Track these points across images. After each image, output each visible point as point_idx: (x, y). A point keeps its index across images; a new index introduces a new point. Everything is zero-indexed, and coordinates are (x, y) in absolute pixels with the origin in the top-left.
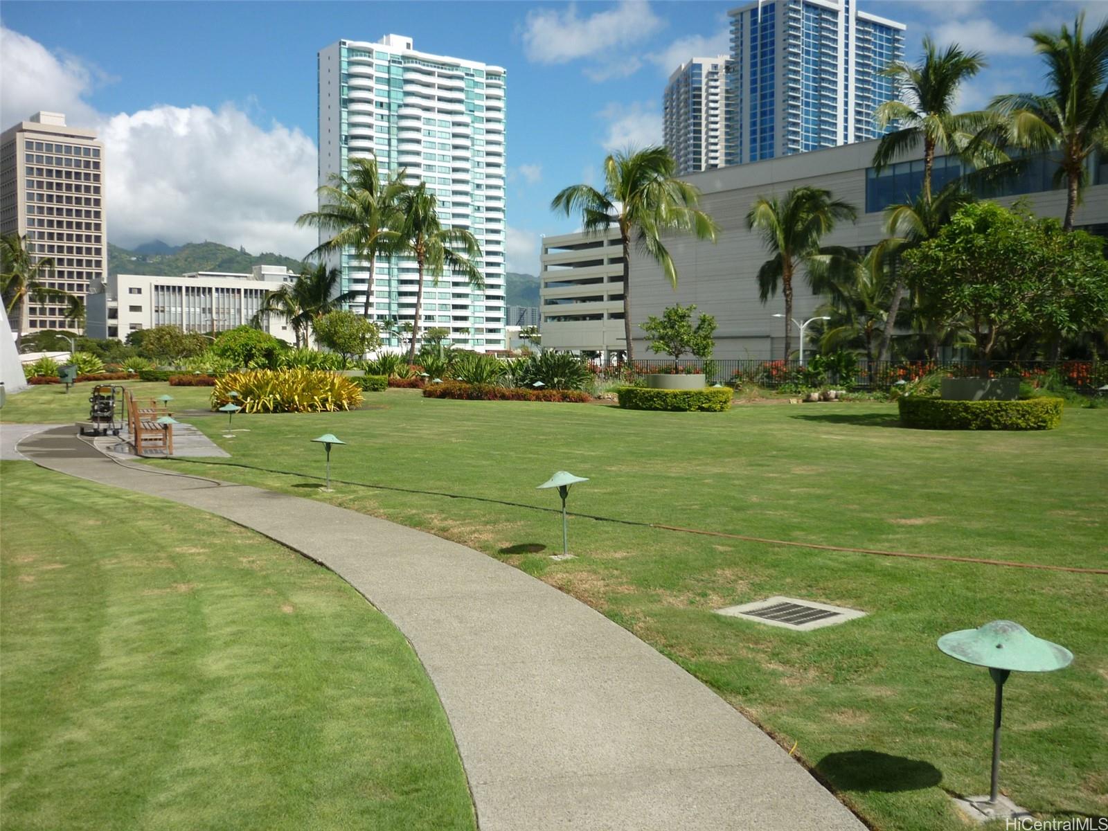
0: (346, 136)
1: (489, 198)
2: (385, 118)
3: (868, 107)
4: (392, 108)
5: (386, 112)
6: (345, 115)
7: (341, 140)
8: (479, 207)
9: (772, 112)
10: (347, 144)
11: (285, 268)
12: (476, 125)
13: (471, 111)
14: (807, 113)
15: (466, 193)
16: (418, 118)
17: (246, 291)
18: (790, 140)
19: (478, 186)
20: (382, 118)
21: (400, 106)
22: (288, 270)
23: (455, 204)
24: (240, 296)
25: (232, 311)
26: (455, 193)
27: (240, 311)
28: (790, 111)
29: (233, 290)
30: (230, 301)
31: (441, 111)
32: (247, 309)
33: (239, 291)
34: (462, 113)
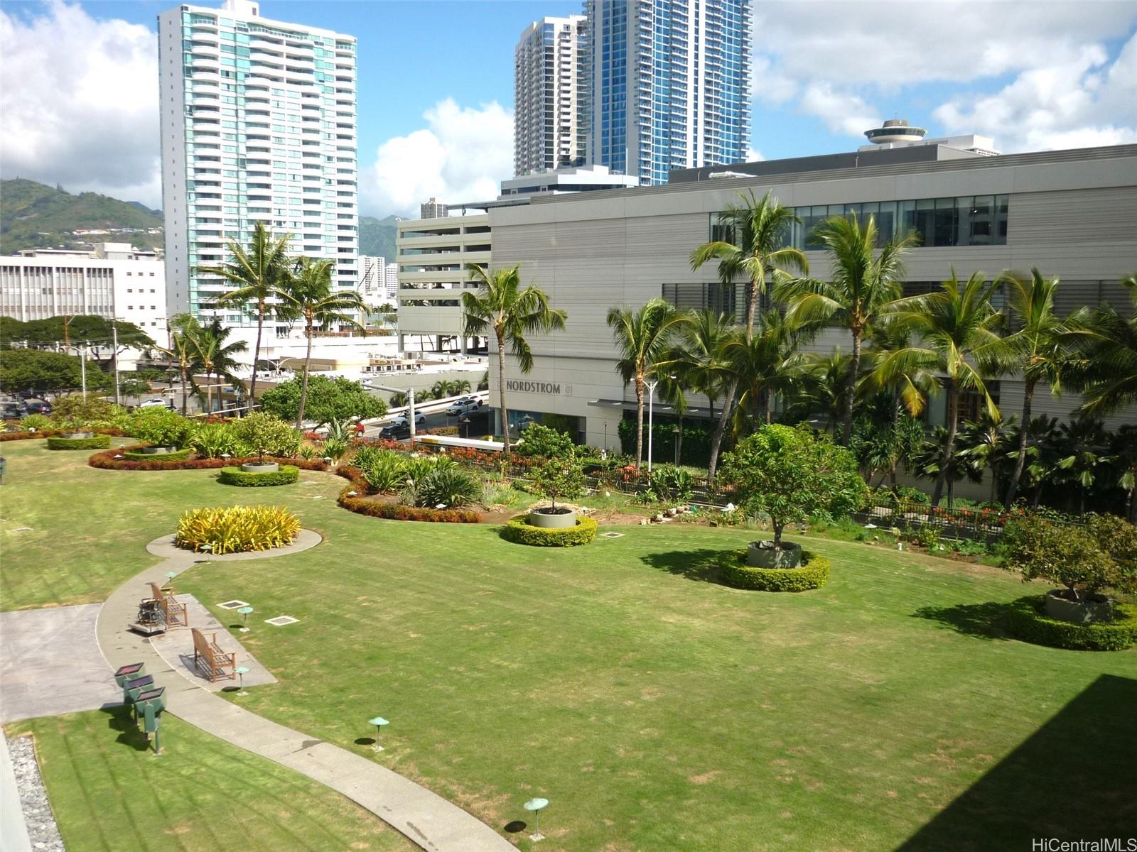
0: (191, 107)
1: (340, 171)
2: (232, 88)
3: (717, 76)
4: (238, 78)
5: (233, 82)
6: (189, 84)
7: (185, 110)
8: (330, 180)
9: (624, 80)
10: (191, 115)
11: (130, 245)
12: (326, 95)
13: (320, 81)
14: (658, 82)
15: (317, 167)
16: (266, 89)
17: (89, 270)
18: (641, 109)
19: (329, 159)
20: (229, 88)
21: (247, 76)
22: (132, 247)
23: (306, 178)
24: (83, 276)
25: (74, 291)
26: (306, 166)
27: (82, 291)
28: (642, 80)
29: (75, 269)
30: (72, 281)
31: (289, 81)
32: (90, 288)
33: (81, 270)
34: (311, 84)
